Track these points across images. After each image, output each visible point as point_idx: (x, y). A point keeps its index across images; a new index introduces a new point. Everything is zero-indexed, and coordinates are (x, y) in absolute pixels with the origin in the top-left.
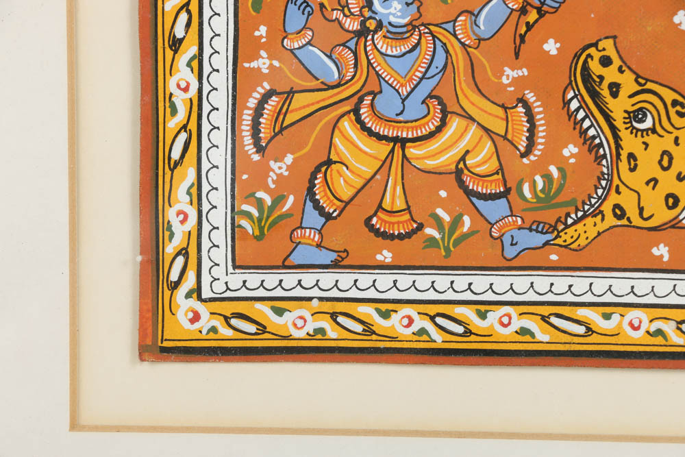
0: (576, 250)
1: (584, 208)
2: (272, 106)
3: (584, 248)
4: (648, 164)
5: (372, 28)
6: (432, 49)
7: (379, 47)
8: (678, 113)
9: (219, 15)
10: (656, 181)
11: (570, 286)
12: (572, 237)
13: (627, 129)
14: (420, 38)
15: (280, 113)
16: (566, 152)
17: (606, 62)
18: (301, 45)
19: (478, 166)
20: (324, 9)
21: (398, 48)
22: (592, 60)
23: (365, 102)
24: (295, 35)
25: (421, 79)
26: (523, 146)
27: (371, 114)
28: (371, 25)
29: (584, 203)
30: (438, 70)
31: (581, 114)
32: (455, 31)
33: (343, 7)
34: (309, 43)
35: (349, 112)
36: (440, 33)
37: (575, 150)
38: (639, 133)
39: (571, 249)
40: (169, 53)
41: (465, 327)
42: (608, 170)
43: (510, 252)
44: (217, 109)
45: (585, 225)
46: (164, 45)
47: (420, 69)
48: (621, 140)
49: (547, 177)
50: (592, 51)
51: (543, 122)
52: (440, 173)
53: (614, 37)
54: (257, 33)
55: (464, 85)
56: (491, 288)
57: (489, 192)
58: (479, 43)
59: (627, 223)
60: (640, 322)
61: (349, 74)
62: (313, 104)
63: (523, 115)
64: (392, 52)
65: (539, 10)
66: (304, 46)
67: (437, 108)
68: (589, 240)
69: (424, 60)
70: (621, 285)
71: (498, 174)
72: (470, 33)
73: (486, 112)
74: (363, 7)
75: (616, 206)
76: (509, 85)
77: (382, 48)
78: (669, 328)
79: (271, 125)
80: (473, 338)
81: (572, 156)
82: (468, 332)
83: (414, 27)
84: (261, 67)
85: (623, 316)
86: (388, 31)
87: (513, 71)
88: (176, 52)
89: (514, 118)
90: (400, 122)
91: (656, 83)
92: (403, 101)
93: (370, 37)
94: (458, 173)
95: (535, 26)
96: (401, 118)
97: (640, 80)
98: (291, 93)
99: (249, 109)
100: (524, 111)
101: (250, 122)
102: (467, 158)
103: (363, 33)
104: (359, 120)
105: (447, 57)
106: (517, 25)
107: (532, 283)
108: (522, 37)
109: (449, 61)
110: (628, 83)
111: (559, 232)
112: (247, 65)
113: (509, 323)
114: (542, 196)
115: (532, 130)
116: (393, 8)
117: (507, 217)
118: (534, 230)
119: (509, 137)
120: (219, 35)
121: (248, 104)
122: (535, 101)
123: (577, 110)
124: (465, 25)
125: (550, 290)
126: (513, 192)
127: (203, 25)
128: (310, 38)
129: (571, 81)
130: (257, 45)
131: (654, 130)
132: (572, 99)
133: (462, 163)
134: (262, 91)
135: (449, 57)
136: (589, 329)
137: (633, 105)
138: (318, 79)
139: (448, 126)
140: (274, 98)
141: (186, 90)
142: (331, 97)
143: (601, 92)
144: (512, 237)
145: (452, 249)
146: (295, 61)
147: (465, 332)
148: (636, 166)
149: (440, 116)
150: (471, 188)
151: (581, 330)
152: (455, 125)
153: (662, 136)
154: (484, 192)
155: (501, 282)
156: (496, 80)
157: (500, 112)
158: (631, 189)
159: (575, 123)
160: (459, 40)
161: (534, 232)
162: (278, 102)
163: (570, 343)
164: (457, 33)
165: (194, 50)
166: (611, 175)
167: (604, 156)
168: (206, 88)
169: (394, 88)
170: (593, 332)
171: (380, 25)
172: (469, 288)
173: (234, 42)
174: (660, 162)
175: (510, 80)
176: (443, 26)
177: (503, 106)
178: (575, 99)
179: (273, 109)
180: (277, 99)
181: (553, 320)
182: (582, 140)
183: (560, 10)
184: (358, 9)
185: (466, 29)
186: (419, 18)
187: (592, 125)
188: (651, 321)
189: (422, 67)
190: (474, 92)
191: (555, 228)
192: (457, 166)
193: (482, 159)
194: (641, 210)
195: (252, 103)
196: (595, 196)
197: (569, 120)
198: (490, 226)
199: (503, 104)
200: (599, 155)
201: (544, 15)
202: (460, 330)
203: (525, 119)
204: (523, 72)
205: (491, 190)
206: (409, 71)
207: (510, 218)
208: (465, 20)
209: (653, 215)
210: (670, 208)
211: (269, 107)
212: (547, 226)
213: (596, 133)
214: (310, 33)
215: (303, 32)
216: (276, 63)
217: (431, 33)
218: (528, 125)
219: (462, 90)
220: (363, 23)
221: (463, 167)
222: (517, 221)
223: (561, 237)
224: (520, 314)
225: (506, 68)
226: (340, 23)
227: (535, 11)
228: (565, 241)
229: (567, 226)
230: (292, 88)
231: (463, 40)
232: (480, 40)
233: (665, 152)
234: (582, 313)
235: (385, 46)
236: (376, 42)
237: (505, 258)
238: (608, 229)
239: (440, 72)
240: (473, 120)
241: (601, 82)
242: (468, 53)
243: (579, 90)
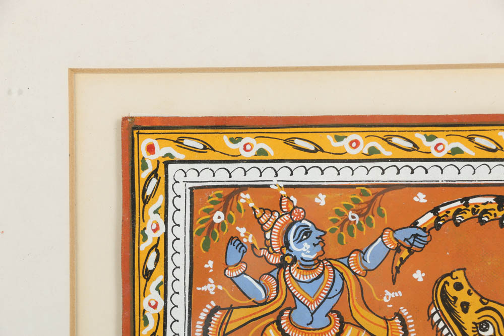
2: (217, 318)
5: (289, 262)
6: (332, 277)
7: (294, 275)
9: (179, 253)
14: (324, 269)
15: (223, 323)
17: (458, 287)
18: (238, 274)
20: (254, 248)
21: (308, 276)
22: (448, 285)
23: (284, 315)
24: (234, 267)
25: (325, 299)
27: (289, 324)
28: (289, 259)
30: (337, 292)
31: (441, 325)
32: (349, 264)
33: (268, 247)
34: (244, 273)
35: (273, 323)
36: (338, 266)
40: (143, 281)
44: (178, 321)
46: (139, 275)
47: (324, 291)
50: (448, 279)
51: (414, 330)
53: (464, 269)
54: (206, 266)
55: (356, 303)
58: (367, 273)
61: (272, 295)
62: (247, 317)
63: (399, 325)
64: (304, 279)
65: (409, 249)
66: (240, 275)
67: (337, 320)
69: (327, 285)
72: (360, 266)
73: (372, 322)
74: (283, 247)
76: (389, 303)
77: (296, 276)
79: (216, 332)
83: (320, 261)
84: (209, 290)
86: (301, 264)
87: (391, 293)
88: (148, 280)
89: (393, 327)
90: (310, 330)
91: (495, 302)
92: (312, 314)
93: (288, 268)
95: (407, 261)
96: (310, 327)
97: (483, 300)
98: (231, 309)
99: (201, 320)
100: (400, 322)
101: (201, 330)
103: (282, 265)
104: (280, 328)
105: (343, 282)
106: (394, 260)
108: (398, 269)
109: (345, 285)
110: (475, 302)
112: (199, 289)
116: (304, 248)
120: (179, 267)
121: (200, 317)
122: (407, 315)
123: (438, 322)
124: (356, 260)
127: (167, 260)
128: (244, 269)
129: (433, 301)
130: (206, 274)
132: (434, 313)
134: (210, 307)
135: (345, 283)
137: (479, 318)
138: (250, 299)
139: (345, 333)
140: (218, 313)
141: (155, 307)
142: (260, 311)
143: (456, 308)
146: (234, 285)
149: (339, 325)
152: (350, 332)
156: (379, 300)
157: (383, 323)
159: (437, 331)
160: (352, 270)
162: (222, 316)
164: (350, 265)
165: (161, 278)
168: (170, 306)
169: (305, 305)
171: (295, 260)
173: (190, 272)
175: (389, 299)
176: (340, 260)
177: (384, 318)
178: (437, 314)
179: (218, 320)
180: (221, 313)
183: (424, 249)
184: (279, 248)
185: (357, 262)
186: (323, 255)
187: (449, 333)
189: (326, 290)
190: (363, 308)
195: (203, 316)
197: (433, 329)
201: (413, 253)
203: (401, 328)
204: (398, 294)
206: (316, 293)
208: (356, 257)
211: (215, 319)
214: (245, 266)
215: (239, 265)
216: (220, 287)
217: (332, 265)
218: (403, 332)
219: (355, 307)
220: (283, 258)
225: (386, 291)
226: (266, 258)
227: (406, 250)
230: (232, 305)
231: (355, 271)
232: (367, 270)
235: (298, 275)
236: (292, 272)
239: (339, 293)
240: (363, 328)
241: (455, 302)
242: (359, 280)
243: (439, 307)
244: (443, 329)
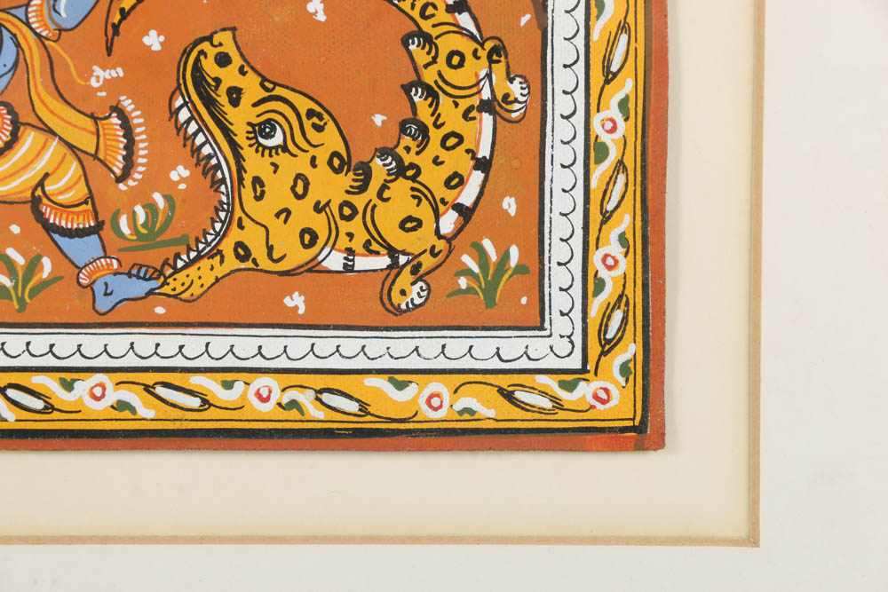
0: (189, 301)
1: (197, 247)
3: (198, 298)
4: (279, 191)
8: (315, 126)
10: (288, 212)
11: (181, 347)
12: (183, 284)
13: (251, 146)
16: (174, 176)
17: (223, 60)
19: (61, 193)
22: (206, 57)
26: (118, 167)
29: (198, 241)
30: (7, 69)
31: (193, 127)
32: (27, 18)
36: (9, 21)
37: (186, 173)
38: (267, 152)
39: (181, 299)
41: (45, 401)
42: (228, 199)
43: (104, 304)
45: (199, 269)
48: (244, 160)
49: (151, 208)
50: (205, 46)
51: (144, 137)
52: (11, 203)
53: (233, 29)
55: (40, 88)
56: (79, 350)
57: (75, 226)
58: (60, 34)
59: (252, 266)
60: (270, 392)
63: (118, 127)
67: (7, 119)
68: (205, 288)
70: (245, 345)
71: (87, 204)
72: (49, 22)
73: (69, 123)
75: (239, 245)
76: (100, 89)
78: (305, 399)
80: (56, 415)
81: (182, 180)
82: (49, 408)
85: (249, 384)
87: (104, 71)
89: (107, 132)
91: (287, 88)
94: (35, 202)
95: (133, 13)
97: (267, 84)
100: (120, 122)
102: (46, 183)
105: (18, 51)
106: (109, 11)
107: (132, 344)
108: (116, 28)
109: (21, 56)
110: (252, 88)
111: (166, 278)
113: (103, 395)
114: (144, 231)
115: (130, 147)
117: (99, 259)
118: (135, 276)
119: (101, 156)
122: (133, 111)
123: (188, 122)
124: (41, 11)
125: (156, 353)
126: (107, 227)
129: (179, 85)
131: (285, 148)
132: (181, 107)
133: (39, 189)
135: (21, 52)
136: (205, 402)
137: (258, 116)
139: (21, 141)
143: (218, 98)
144: (106, 284)
145: (28, 300)
147: (46, 408)
148: (263, 193)
149: (10, 128)
150: (51, 221)
151: (195, 402)
152: (29, 140)
153: (296, 156)
154: (69, 226)
155: (92, 343)
156: (82, 83)
157: (89, 124)
158: (257, 223)
159: (185, 139)
160: (33, 30)
161: (134, 279)
163: (181, 420)
164: (31, 21)
166: (231, 204)
167: (223, 181)
170: (211, 405)
172: (51, 351)
174: (293, 189)
175: (101, 82)
176: (12, 11)
177: (92, 116)
178: (185, 108)
181: (160, 390)
182: (194, 161)
185: (42, 15)
187: (207, 141)
188: (283, 390)
190: (54, 98)
191: (161, 273)
192: (33, 193)
193: (66, 184)
194: (270, 249)
196: (212, 231)
197: (178, 134)
198: (78, 270)
199: (92, 114)
200: (216, 179)
202: (39, 404)
203: (121, 133)
204: (117, 73)
205: (78, 225)
207: (102, 260)
208: (41, 5)
209: (285, 255)
210: (306, 247)
212: (151, 271)
213: (212, 152)
218: (125, 141)
219: (39, 95)
221: (41, 194)
222: (112, 265)
223: (168, 284)
224: (117, 384)
225: (95, 68)
228: (174, 289)
229: (177, 271)
231: (38, 31)
232: (61, 30)
233: (299, 176)
234: (196, 381)
237: (97, 312)
238: (229, 274)
239: (9, 71)
240: (53, 133)
241: (217, 87)
242: (45, 47)
243: (189, 97)
244: (195, 134)
